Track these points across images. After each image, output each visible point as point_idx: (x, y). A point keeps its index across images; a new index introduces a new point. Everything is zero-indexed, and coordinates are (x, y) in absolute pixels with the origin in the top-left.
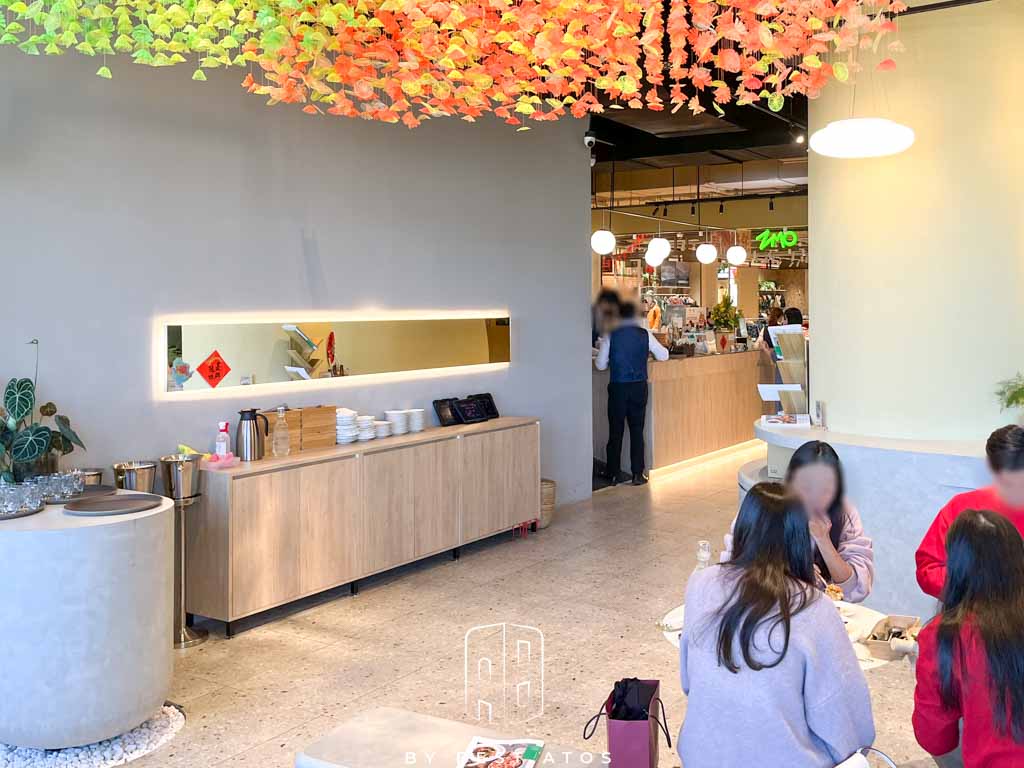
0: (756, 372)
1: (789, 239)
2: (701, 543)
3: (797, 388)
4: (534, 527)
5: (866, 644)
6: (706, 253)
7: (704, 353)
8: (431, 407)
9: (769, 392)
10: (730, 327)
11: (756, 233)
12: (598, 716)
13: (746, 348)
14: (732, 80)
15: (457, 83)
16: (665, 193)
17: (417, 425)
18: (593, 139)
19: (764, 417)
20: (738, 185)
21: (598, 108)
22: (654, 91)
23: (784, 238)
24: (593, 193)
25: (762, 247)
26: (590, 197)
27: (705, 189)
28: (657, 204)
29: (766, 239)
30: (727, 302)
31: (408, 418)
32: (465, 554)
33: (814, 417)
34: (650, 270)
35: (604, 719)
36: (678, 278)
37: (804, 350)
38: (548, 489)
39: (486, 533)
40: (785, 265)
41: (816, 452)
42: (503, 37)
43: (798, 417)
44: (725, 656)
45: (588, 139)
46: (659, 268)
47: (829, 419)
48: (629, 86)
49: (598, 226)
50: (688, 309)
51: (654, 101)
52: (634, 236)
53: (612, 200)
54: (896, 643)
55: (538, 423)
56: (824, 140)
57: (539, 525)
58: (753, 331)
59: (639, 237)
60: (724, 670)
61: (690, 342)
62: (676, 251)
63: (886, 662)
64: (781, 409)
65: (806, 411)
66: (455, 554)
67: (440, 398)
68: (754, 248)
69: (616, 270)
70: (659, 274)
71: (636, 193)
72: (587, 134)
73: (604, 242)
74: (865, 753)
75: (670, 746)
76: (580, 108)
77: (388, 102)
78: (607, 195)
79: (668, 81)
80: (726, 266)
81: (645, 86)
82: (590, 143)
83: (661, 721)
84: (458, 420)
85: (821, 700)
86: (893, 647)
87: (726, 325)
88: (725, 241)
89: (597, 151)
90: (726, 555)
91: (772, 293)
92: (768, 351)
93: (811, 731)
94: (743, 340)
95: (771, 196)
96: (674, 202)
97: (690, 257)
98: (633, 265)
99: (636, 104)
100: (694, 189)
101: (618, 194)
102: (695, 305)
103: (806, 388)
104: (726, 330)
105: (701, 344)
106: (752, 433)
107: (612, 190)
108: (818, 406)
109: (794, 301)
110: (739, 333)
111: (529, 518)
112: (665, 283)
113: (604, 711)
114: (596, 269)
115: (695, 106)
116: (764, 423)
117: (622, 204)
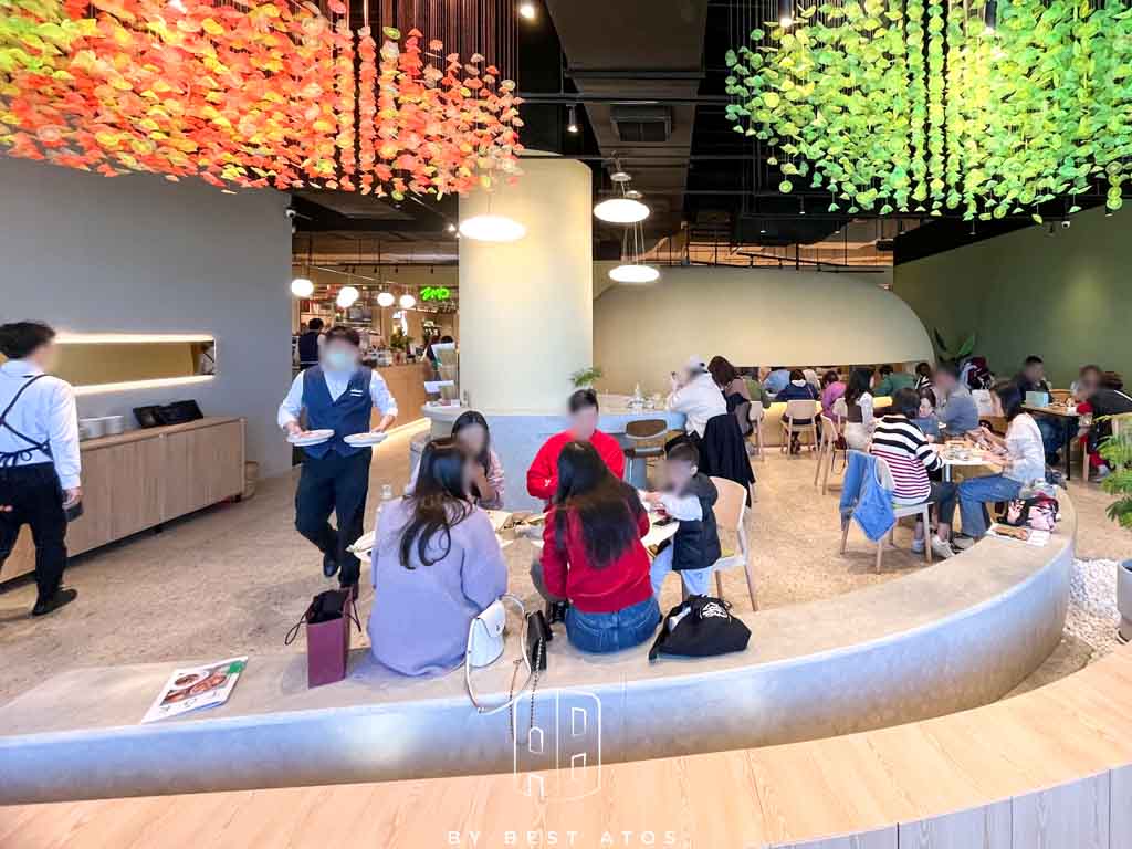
0: (422, 376)
1: (444, 293)
2: (385, 487)
3: (452, 382)
4: (238, 499)
5: (500, 533)
6: (385, 299)
7: (384, 365)
8: (130, 415)
9: (431, 387)
10: (403, 348)
11: (420, 289)
12: (298, 625)
13: (414, 361)
14: (407, 176)
15: (159, 144)
16: (354, 258)
17: (115, 429)
18: (294, 212)
19: (428, 403)
20: (409, 257)
21: (299, 184)
22: (347, 177)
23: (442, 293)
24: (294, 253)
25: (424, 298)
26: (292, 256)
27: (385, 257)
28: (348, 265)
29: (428, 293)
30: (401, 332)
31: (104, 425)
32: (167, 528)
33: (463, 402)
34: (341, 311)
35: (304, 626)
36: (364, 317)
37: (455, 359)
38: (250, 469)
39: (192, 508)
40: (440, 311)
41: (471, 418)
42: (209, 111)
43: (452, 401)
44: (405, 560)
45: (289, 212)
46: (348, 309)
47: (472, 400)
48: (327, 168)
49: (296, 275)
50: (371, 337)
51: (349, 185)
52: (328, 287)
53: (310, 260)
54: (520, 528)
55: (242, 420)
56: (469, 227)
57: (243, 496)
58: (419, 352)
59: (332, 287)
60: (403, 568)
61: (373, 358)
62: (362, 299)
63: (511, 542)
64: (440, 397)
65: (456, 397)
66: (158, 529)
67: (140, 406)
68: (419, 298)
69: (313, 311)
70: (348, 313)
71: (329, 257)
72: (289, 208)
73: (302, 288)
74: (500, 599)
75: (360, 630)
76: (282, 181)
77: (81, 151)
78: (306, 256)
79: (358, 172)
80: (400, 310)
81: (340, 172)
82: (291, 215)
83: (353, 615)
84: (160, 422)
85: (472, 574)
86: (517, 531)
87: (400, 346)
88: (398, 292)
89: (296, 221)
90: (410, 488)
91: (433, 329)
92: (430, 363)
93: (466, 598)
94: (413, 357)
95: (432, 265)
96: (360, 265)
97: (372, 302)
98: (327, 308)
99: (332, 185)
100: (376, 257)
101: (315, 256)
102: (376, 334)
103: (457, 384)
104: (399, 350)
105: (381, 359)
106: (421, 414)
107: (310, 253)
108: (465, 394)
109: (447, 332)
110: (409, 352)
111: (234, 492)
112: (353, 320)
113: (304, 619)
114: (295, 311)
115: (380, 192)
116: (428, 406)
117: (318, 263)
